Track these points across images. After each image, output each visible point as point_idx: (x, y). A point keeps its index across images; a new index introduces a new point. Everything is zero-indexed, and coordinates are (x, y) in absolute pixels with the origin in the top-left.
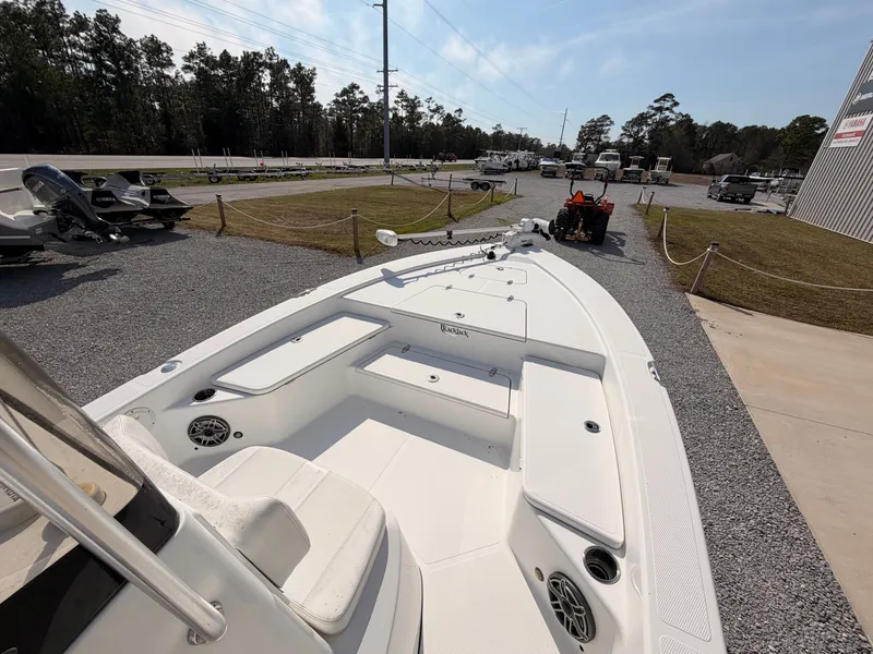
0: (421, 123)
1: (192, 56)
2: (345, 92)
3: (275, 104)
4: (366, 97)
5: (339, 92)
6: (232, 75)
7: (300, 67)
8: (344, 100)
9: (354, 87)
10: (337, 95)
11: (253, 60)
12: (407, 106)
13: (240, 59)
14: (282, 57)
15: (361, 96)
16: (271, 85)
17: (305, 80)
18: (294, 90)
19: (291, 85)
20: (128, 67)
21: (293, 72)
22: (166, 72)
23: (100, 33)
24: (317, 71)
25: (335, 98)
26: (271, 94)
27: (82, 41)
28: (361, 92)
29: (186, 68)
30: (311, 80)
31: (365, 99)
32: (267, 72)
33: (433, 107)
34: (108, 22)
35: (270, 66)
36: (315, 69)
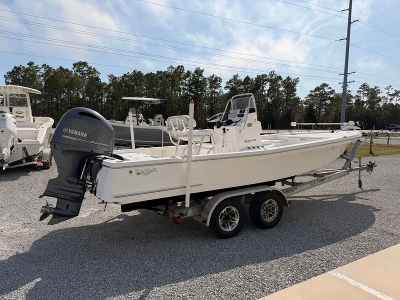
0: (381, 104)
1: (230, 81)
2: (317, 89)
3: (269, 100)
4: (333, 91)
5: (313, 89)
6: (248, 87)
7: (288, 79)
8: (316, 94)
9: (325, 85)
10: (311, 91)
11: (261, 79)
12: (368, 94)
13: (254, 79)
14: (278, 75)
15: (330, 90)
16: (269, 91)
17: (290, 85)
18: (283, 91)
19: (282, 89)
20: (201, 90)
21: (284, 82)
22: (216, 90)
23: (194, 78)
24: (299, 79)
25: (309, 93)
26: (268, 95)
27: (187, 82)
28: (330, 88)
29: (227, 87)
30: (295, 84)
31: (332, 92)
32: (268, 84)
33: (392, 92)
34: (199, 72)
35: (270, 81)
36: (298, 78)
